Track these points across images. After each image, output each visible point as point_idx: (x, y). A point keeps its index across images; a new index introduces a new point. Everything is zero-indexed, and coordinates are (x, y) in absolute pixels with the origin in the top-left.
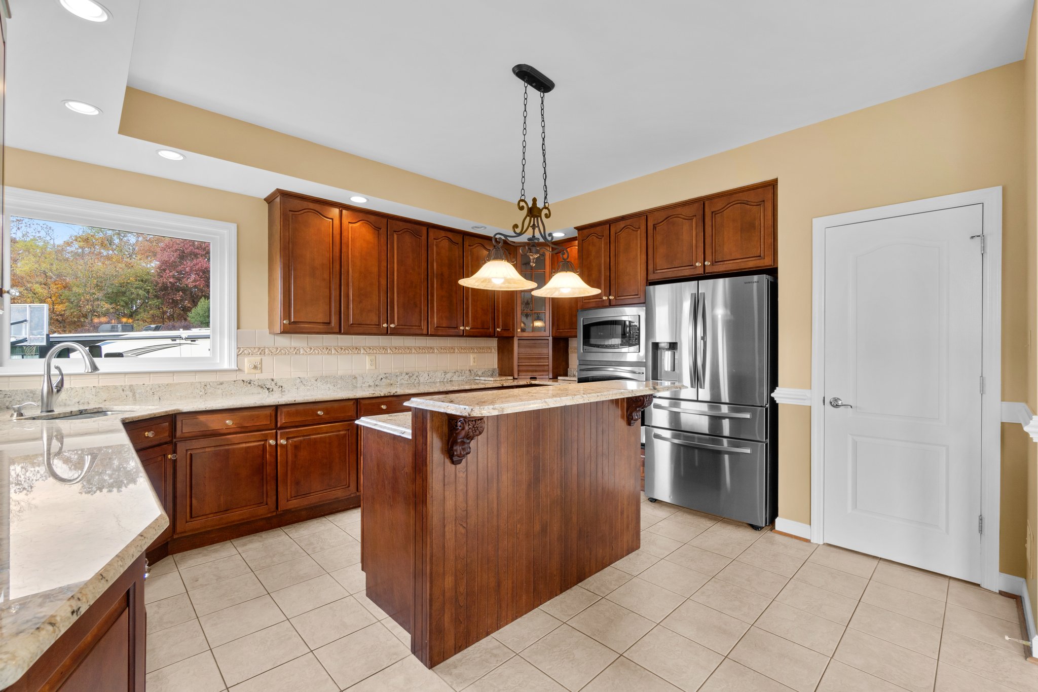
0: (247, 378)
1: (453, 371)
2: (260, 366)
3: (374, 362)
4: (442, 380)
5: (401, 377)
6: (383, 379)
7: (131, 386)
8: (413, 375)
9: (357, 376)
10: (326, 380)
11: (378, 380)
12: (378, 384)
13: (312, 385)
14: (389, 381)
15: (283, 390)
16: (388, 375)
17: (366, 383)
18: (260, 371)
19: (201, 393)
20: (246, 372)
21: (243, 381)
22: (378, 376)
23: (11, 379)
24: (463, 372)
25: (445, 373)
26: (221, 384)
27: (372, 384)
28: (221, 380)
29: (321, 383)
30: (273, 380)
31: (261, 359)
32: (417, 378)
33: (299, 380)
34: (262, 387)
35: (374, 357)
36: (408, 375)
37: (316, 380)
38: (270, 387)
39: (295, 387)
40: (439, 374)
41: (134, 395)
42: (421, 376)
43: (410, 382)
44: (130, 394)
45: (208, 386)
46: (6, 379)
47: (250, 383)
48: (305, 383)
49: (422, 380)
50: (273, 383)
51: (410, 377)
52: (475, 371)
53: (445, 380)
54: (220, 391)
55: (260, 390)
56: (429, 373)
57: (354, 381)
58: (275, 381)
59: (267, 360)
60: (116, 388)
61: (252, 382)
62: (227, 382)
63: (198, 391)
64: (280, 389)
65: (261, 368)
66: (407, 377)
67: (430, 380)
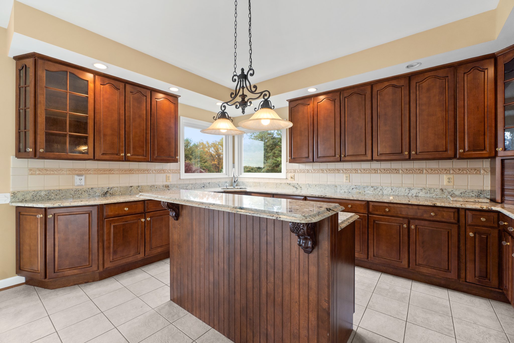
0: (289, 183)
1: (420, 188)
2: (294, 177)
3: (348, 178)
4: (406, 194)
5: (368, 189)
6: (354, 189)
7: (259, 182)
8: (377, 188)
9: (337, 185)
10: (320, 186)
11: (351, 189)
12: (350, 191)
13: (314, 188)
14: (358, 191)
15: (302, 189)
16: (357, 187)
17: (342, 190)
18: (294, 180)
19: (275, 187)
20: (289, 180)
21: (288, 183)
22: (350, 187)
23: (245, 178)
24: (432, 190)
25: (410, 189)
26: (281, 184)
27: (347, 191)
28: (281, 182)
29: (318, 188)
30: (298, 184)
31: (294, 175)
32: (381, 191)
33: (308, 185)
34: (294, 187)
35: (348, 175)
36: (373, 188)
37: (316, 186)
38: (297, 187)
39: (306, 188)
40: (403, 190)
41: (260, 185)
42: (384, 189)
43: (375, 193)
44: (259, 185)
45: (277, 185)
46: (244, 178)
47: (290, 185)
48: (310, 186)
49: (385, 192)
50: (298, 186)
51: (374, 189)
52: (450, 190)
53: (410, 195)
54: (280, 187)
55: (293, 188)
56: (392, 188)
57: (335, 188)
58: (299, 184)
59: (296, 175)
60: (256, 182)
61: (290, 184)
62: (283, 183)
63: (275, 186)
64: (301, 188)
65: (294, 178)
66: (372, 189)
67: (394, 193)
